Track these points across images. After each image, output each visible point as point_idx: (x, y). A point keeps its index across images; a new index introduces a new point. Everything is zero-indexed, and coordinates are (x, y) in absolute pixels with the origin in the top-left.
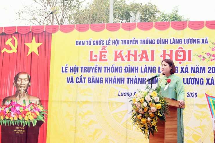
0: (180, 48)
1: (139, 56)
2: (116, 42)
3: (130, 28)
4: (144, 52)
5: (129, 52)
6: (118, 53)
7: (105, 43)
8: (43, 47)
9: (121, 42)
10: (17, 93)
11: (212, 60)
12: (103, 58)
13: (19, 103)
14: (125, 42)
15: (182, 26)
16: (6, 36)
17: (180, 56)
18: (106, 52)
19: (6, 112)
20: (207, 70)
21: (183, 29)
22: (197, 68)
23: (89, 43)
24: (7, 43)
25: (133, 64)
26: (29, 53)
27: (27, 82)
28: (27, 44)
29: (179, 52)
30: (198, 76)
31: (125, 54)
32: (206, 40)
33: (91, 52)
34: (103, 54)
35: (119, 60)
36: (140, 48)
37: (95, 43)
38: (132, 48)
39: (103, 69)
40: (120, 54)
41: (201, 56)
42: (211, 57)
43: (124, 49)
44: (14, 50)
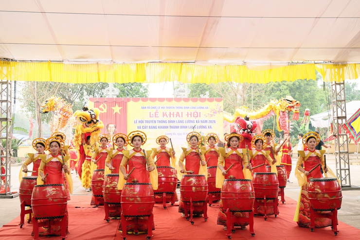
0: (195, 111)
1: (175, 115)
2: (163, 108)
3: (170, 101)
4: (178, 113)
5: (170, 113)
6: (165, 113)
7: (157, 108)
8: (123, 110)
9: (165, 108)
11: (210, 117)
12: (156, 116)
14: (168, 108)
16: (100, 103)
17: (195, 115)
18: (158, 112)
20: (208, 122)
22: (204, 121)
23: (149, 108)
24: (100, 107)
25: (172, 119)
26: (114, 113)
27: (114, 129)
28: (113, 108)
29: (195, 113)
30: (204, 124)
31: (168, 114)
32: (207, 107)
33: (150, 113)
34: (156, 113)
35: (165, 116)
36: (175, 111)
37: (152, 108)
38: (172, 111)
39: (157, 122)
40: (166, 114)
41: (205, 115)
42: (210, 115)
43: (167, 111)
44: (105, 111)
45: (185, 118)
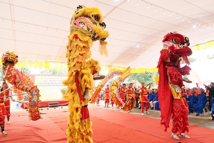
1: (54, 81)
7: (47, 78)
23: (44, 78)
35: (50, 82)
38: (52, 79)
39: (47, 83)
45: (57, 82)
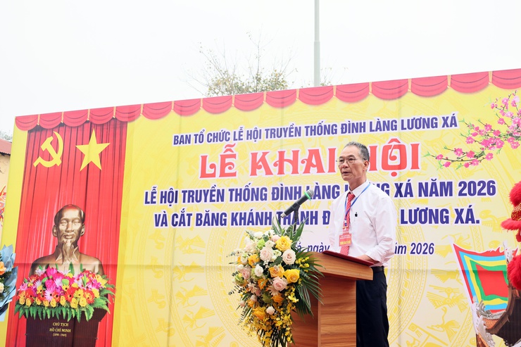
0: (392, 141)
1: (303, 162)
2: (254, 135)
3: (283, 103)
4: (314, 153)
6: (259, 158)
7: (231, 136)
8: (110, 152)
9: (264, 133)
10: (59, 249)
11: (467, 165)
12: (227, 171)
13: (61, 270)
14: (274, 133)
15: (397, 90)
16: (44, 133)
17: (394, 158)
18: (234, 156)
19: (36, 290)
20: (456, 189)
21: (400, 97)
22: (434, 184)
23: (199, 138)
24: (43, 147)
25: (289, 180)
26: (84, 165)
27: (77, 226)
28: (80, 147)
29: (390, 151)
30: (434, 203)
31: (272, 159)
32: (453, 118)
33: (204, 159)
34: (227, 160)
35: (261, 172)
36: (305, 144)
37: (212, 137)
38: (288, 145)
40: (263, 159)
41: (442, 156)
42: (466, 158)
43: (271, 148)
44: (57, 160)
